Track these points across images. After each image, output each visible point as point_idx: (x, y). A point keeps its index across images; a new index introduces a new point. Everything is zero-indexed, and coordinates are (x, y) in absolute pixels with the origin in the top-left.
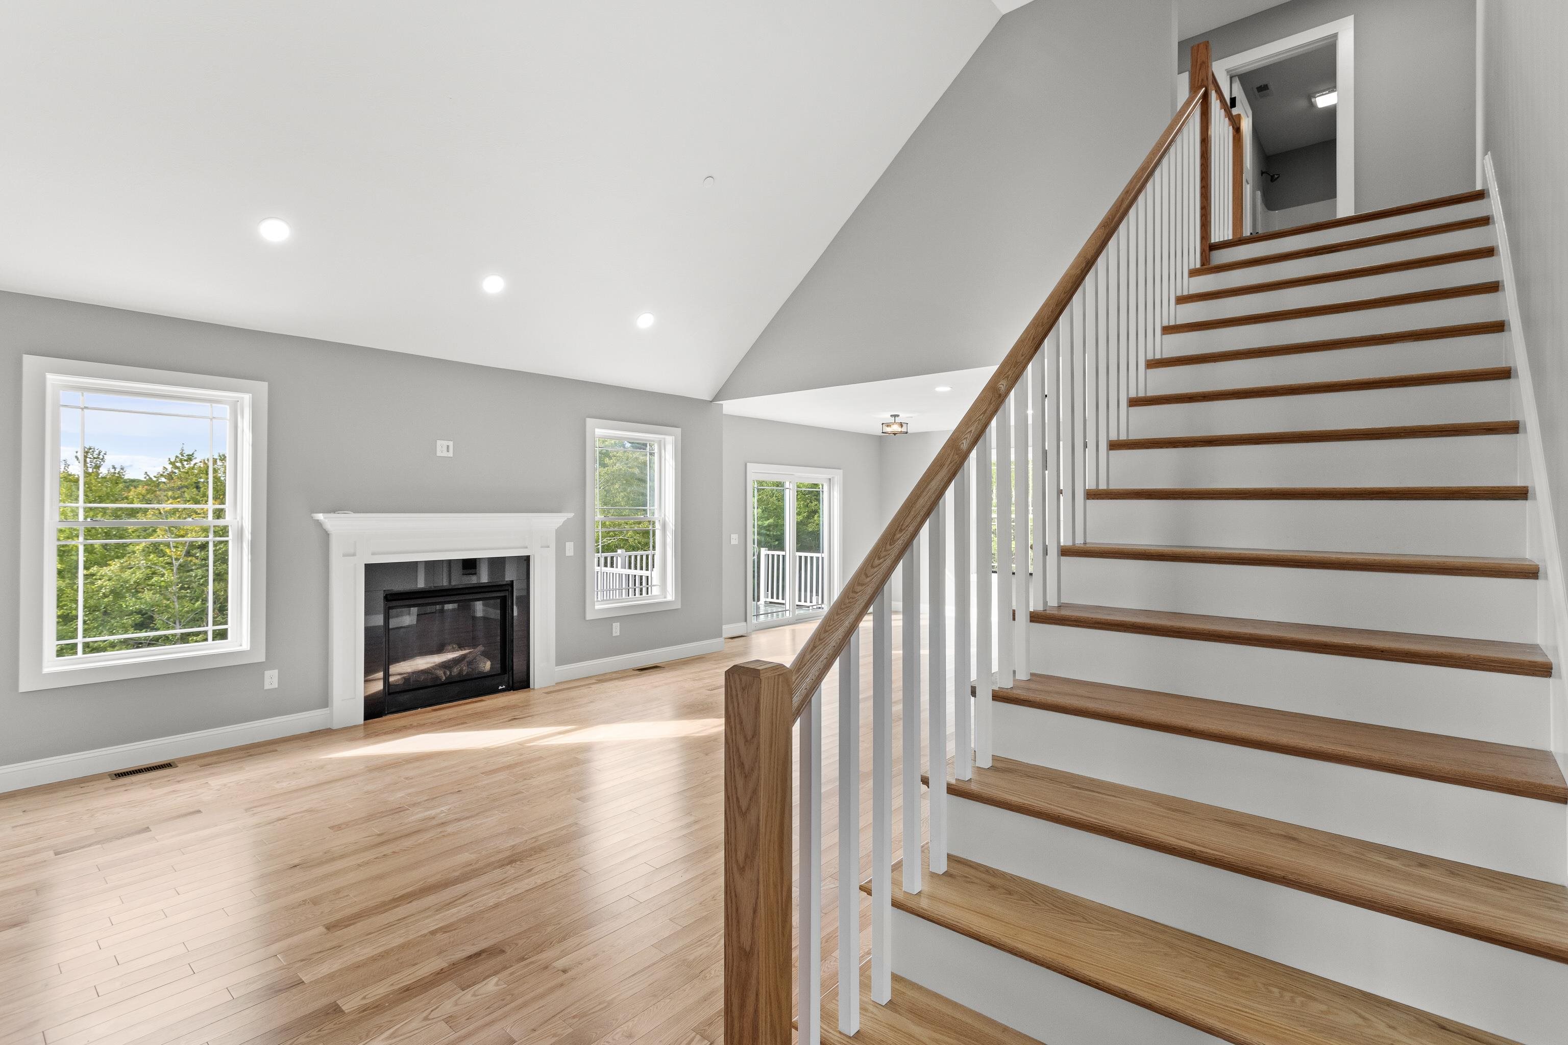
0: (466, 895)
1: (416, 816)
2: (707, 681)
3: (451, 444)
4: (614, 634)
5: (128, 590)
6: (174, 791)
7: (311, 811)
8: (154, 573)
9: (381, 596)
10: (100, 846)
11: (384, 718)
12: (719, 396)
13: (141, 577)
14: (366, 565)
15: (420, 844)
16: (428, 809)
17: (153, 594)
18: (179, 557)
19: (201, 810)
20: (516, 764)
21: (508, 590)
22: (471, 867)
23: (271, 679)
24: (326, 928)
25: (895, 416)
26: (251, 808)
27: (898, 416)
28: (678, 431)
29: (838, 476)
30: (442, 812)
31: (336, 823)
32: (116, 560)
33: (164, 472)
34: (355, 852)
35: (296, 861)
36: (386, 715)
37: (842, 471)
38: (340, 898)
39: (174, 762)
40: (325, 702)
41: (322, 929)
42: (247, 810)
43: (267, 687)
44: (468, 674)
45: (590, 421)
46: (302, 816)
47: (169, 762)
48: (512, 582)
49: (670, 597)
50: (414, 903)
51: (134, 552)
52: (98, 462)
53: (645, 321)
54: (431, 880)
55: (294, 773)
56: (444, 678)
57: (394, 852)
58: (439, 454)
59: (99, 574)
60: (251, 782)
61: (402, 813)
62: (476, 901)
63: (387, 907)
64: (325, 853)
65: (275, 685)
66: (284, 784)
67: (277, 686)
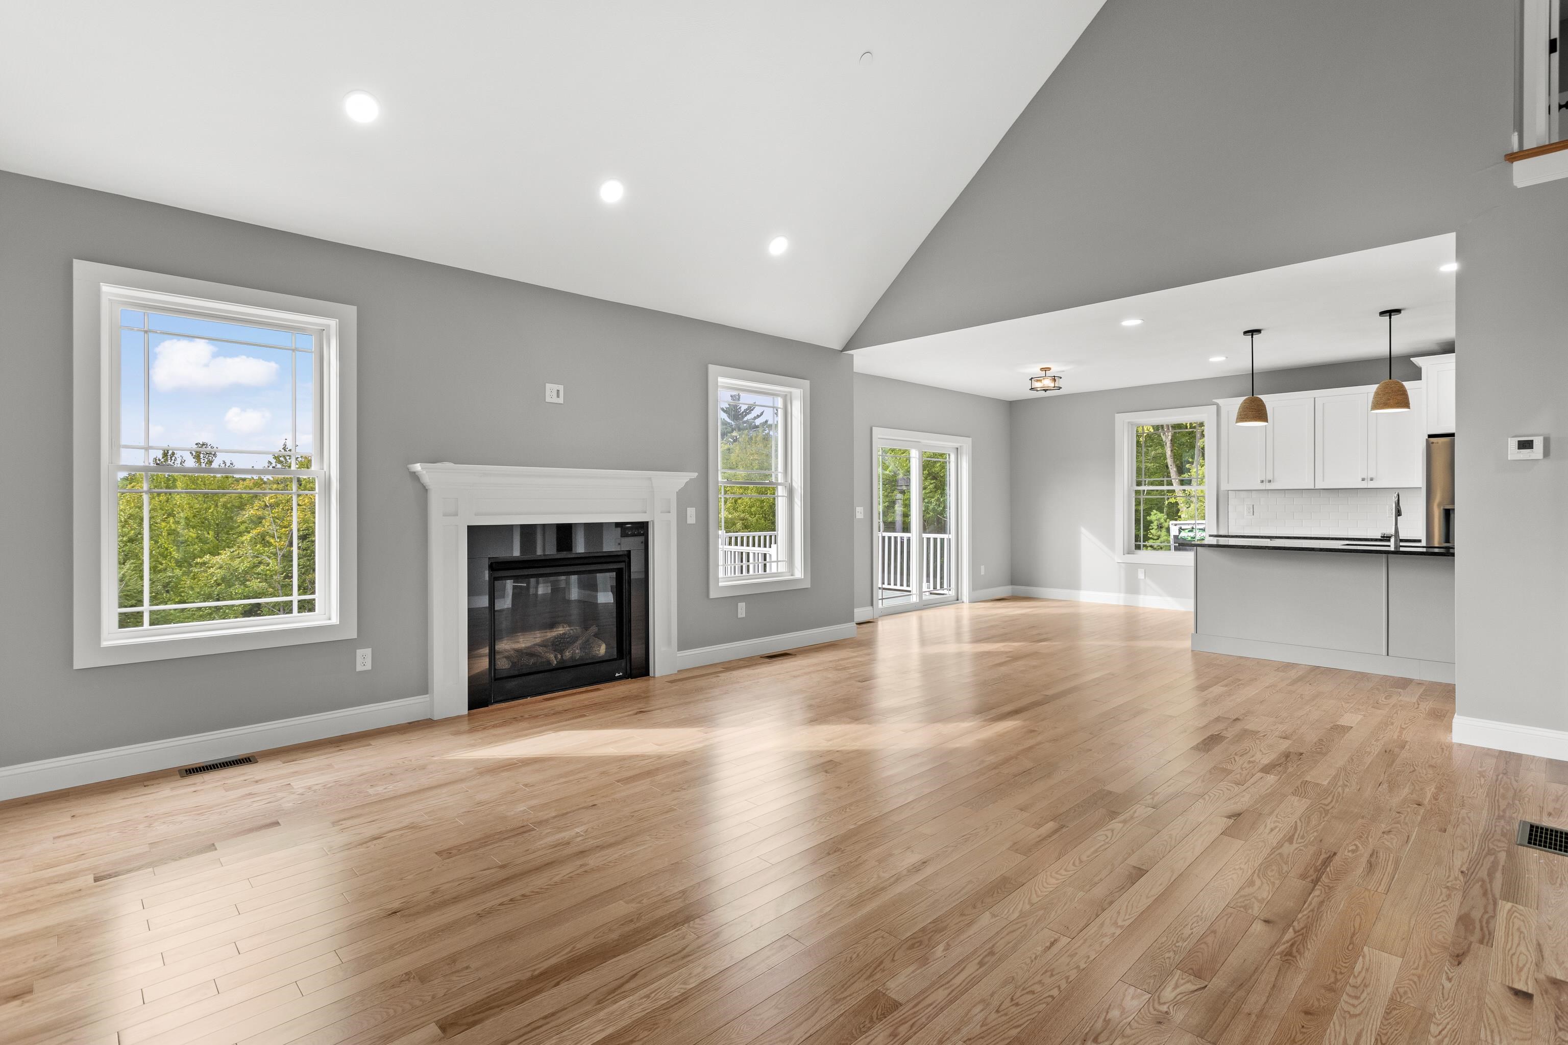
0: (636, 975)
1: (546, 839)
2: (852, 671)
3: (561, 388)
4: (740, 616)
5: (238, 579)
6: (250, 794)
7: (412, 828)
8: (260, 563)
9: (486, 564)
10: (151, 869)
11: (491, 707)
12: (853, 343)
13: (248, 566)
14: (470, 528)
15: (556, 884)
16: (560, 829)
17: (260, 582)
18: (282, 547)
19: (279, 821)
20: (657, 769)
21: (624, 562)
22: (632, 926)
23: (364, 659)
24: (440, 1027)
25: (1045, 370)
26: (339, 821)
27: (1049, 369)
28: (807, 383)
29: (966, 444)
30: (578, 835)
31: (445, 847)
32: (227, 549)
33: (269, 467)
34: (474, 893)
35: (396, 905)
36: (492, 704)
37: (971, 439)
38: (458, 971)
39: (253, 757)
40: (424, 688)
41: (433, 1030)
42: (334, 823)
43: (359, 668)
44: (581, 658)
45: (712, 368)
46: (402, 835)
47: (248, 756)
48: (629, 552)
49: (799, 574)
50: (564, 986)
51: (243, 543)
52: (210, 458)
53: (778, 246)
54: (582, 946)
55: (392, 774)
56: (555, 662)
57: (524, 896)
58: (548, 399)
59: (211, 562)
60: (341, 785)
61: (527, 834)
62: (653, 986)
63: (524, 993)
64: (433, 893)
65: (369, 667)
66: (380, 789)
67: (370, 668)
